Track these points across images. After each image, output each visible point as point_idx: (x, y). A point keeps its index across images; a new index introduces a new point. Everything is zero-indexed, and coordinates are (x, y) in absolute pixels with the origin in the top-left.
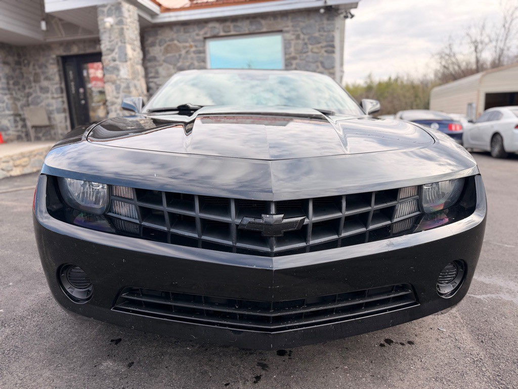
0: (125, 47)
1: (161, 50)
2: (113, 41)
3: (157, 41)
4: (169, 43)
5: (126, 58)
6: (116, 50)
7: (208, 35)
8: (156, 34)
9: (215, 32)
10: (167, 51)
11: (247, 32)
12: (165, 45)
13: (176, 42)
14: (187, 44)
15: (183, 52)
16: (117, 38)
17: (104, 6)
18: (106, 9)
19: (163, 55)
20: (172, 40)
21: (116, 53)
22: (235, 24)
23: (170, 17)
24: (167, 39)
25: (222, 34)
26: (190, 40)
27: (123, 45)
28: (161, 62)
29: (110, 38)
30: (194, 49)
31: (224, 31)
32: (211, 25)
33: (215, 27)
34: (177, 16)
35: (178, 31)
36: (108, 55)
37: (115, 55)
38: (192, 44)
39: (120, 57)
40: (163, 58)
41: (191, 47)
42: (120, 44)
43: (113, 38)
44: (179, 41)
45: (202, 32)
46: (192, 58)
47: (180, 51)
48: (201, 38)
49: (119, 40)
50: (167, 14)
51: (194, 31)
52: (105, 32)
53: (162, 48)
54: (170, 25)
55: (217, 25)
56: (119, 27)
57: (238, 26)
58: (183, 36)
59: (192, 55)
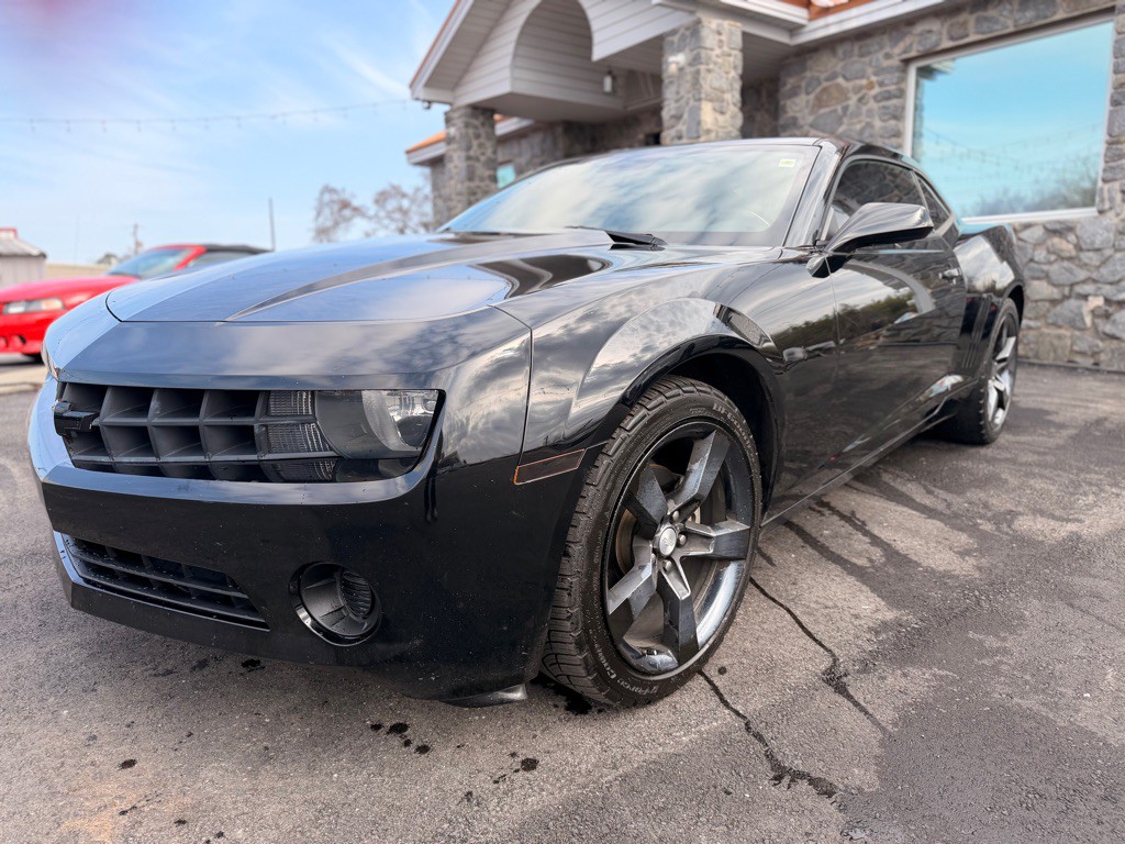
0: (699, 109)
1: (808, 102)
2: (682, 97)
3: (803, 84)
4: (825, 84)
5: (698, 131)
6: (686, 116)
7: (913, 54)
8: (803, 69)
9: (930, 43)
10: (819, 103)
11: (1011, 29)
12: (819, 89)
13: (840, 80)
14: (864, 82)
15: (853, 101)
16: (689, 92)
17: (674, 32)
18: (676, 39)
19: (812, 113)
20: (833, 76)
21: (684, 124)
22: (981, 13)
23: (827, 26)
24: (823, 76)
25: (947, 44)
26: (870, 70)
27: (696, 104)
28: (806, 128)
29: (678, 93)
30: (877, 90)
31: (952, 38)
32: (920, 28)
33: (930, 32)
34: (841, 22)
35: (847, 55)
36: (672, 127)
37: (682, 127)
38: (874, 79)
39: (689, 130)
40: (810, 119)
41: (871, 86)
42: (692, 103)
43: (682, 93)
44: (846, 79)
45: (897, 50)
46: (870, 113)
47: (847, 99)
48: (895, 62)
49: (690, 95)
50: (821, 22)
51: (881, 48)
52: (671, 82)
53: (812, 97)
54: (831, 44)
55: (934, 25)
56: (693, 69)
57: (986, 19)
58: (857, 64)
59: (872, 105)
